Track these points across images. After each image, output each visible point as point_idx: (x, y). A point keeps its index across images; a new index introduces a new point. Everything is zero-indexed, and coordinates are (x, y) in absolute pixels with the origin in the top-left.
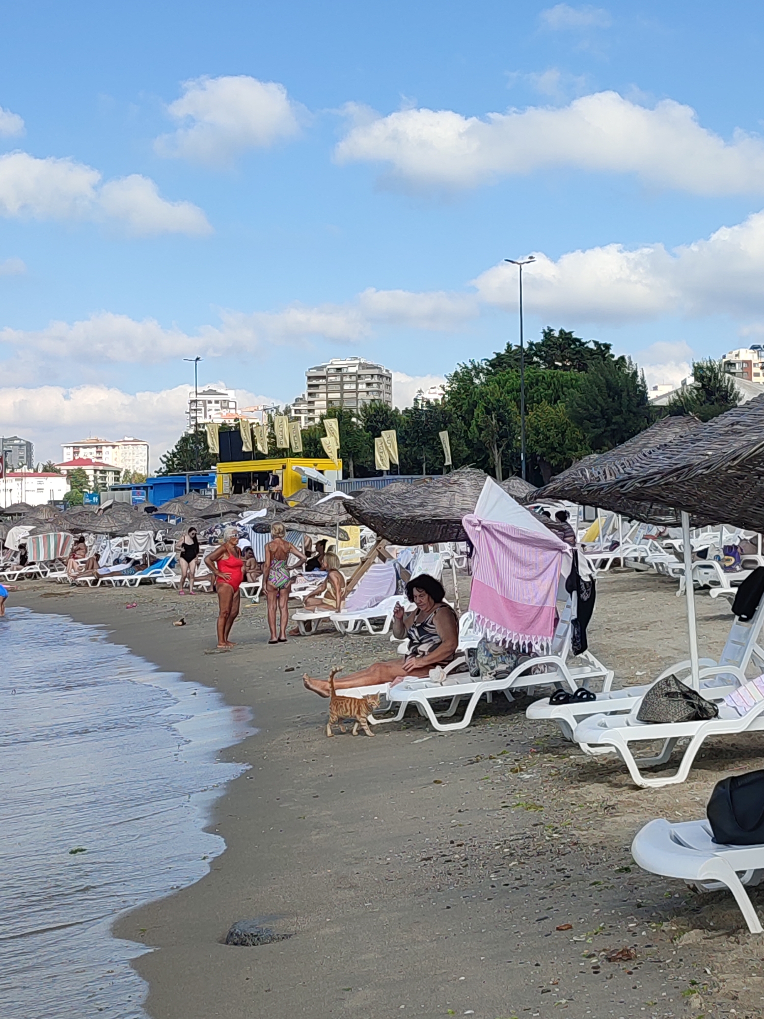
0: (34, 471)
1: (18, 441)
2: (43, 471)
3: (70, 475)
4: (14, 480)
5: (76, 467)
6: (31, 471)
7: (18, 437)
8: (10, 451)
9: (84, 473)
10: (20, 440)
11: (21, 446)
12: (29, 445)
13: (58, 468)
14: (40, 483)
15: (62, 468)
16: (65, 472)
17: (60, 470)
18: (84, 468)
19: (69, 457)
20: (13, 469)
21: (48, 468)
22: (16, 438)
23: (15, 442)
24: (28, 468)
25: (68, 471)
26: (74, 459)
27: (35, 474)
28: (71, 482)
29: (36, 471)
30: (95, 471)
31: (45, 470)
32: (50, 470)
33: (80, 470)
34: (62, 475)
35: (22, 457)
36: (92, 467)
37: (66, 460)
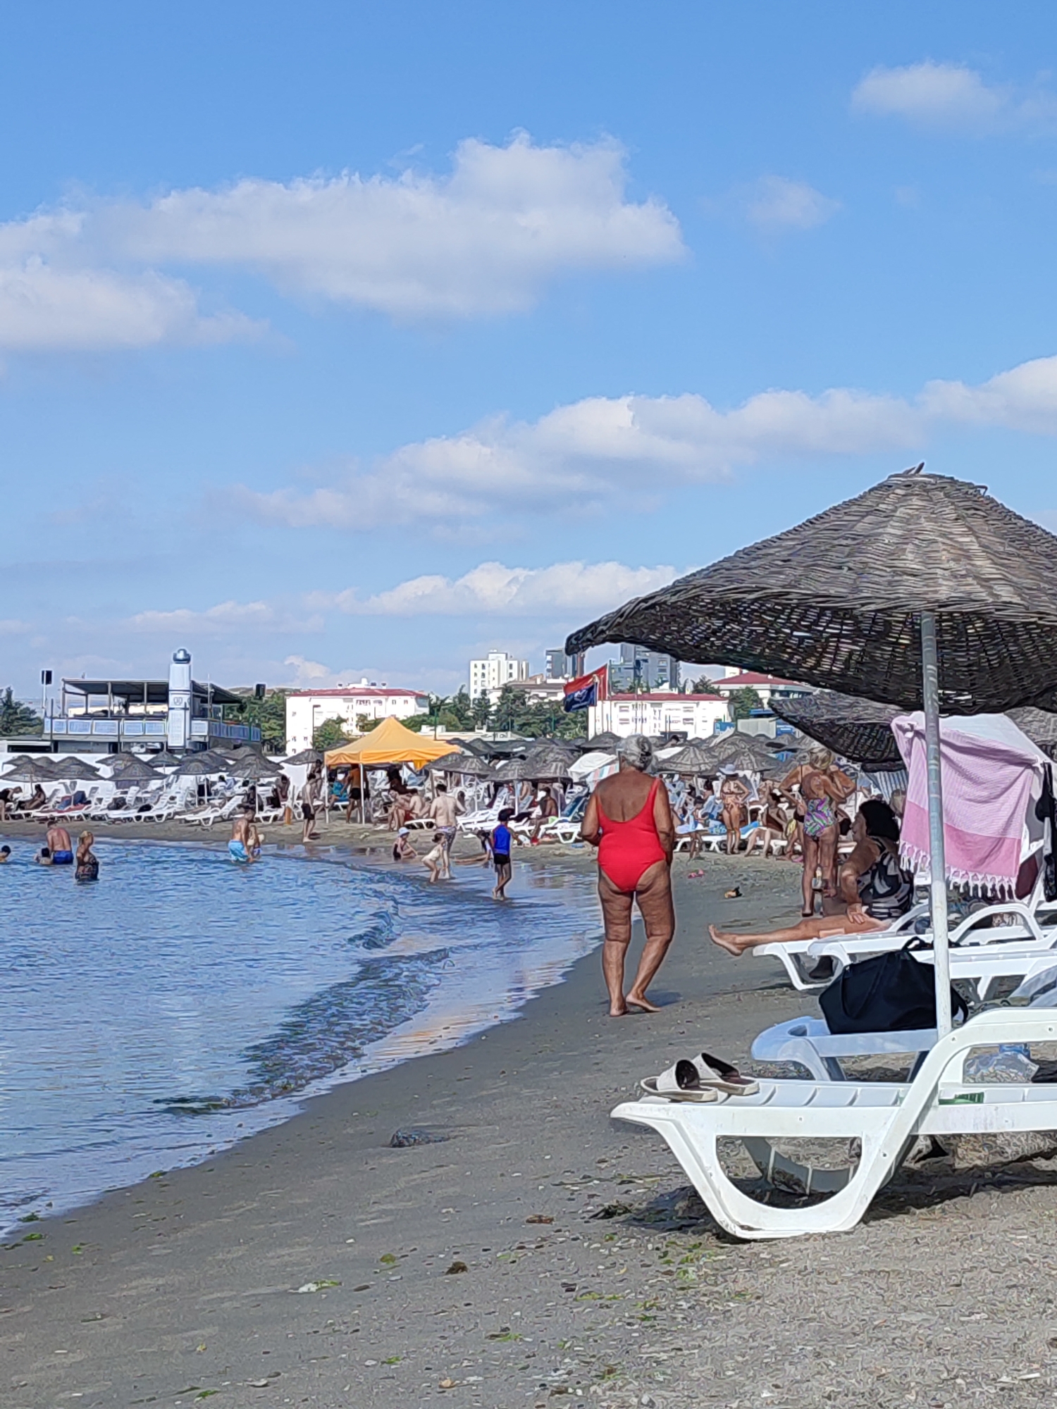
0: (680, 692)
2: (693, 692)
3: (733, 699)
4: (649, 705)
5: (743, 686)
6: (675, 691)
8: (646, 661)
9: (756, 695)
13: (716, 686)
14: (687, 710)
15: (722, 686)
16: (727, 694)
17: (717, 691)
18: (755, 686)
20: (648, 689)
21: (700, 688)
24: (671, 687)
25: (731, 691)
27: (682, 696)
28: (736, 709)
29: (682, 691)
30: (773, 692)
31: (697, 690)
32: (704, 691)
33: (749, 690)
34: (723, 698)
35: (664, 670)
36: (768, 686)
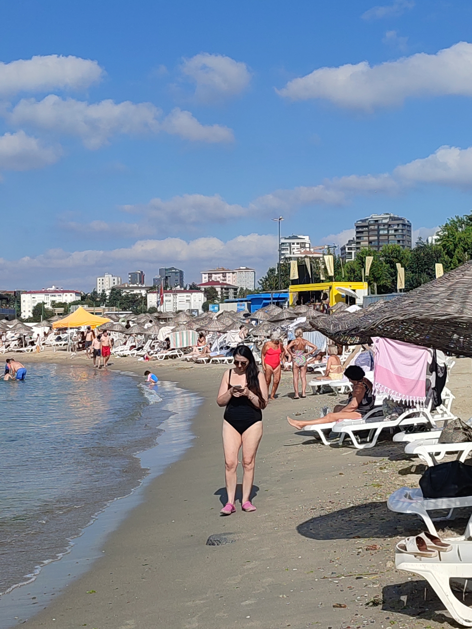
1: (174, 270)
3: (206, 292)
4: (172, 295)
5: (210, 286)
6: (183, 289)
7: (175, 267)
9: (215, 290)
10: (176, 269)
11: (176, 273)
12: (181, 273)
14: (187, 296)
16: (203, 289)
18: (215, 286)
19: (205, 280)
20: (171, 288)
22: (173, 268)
23: (173, 270)
24: (181, 287)
25: (205, 288)
26: (209, 280)
27: (185, 291)
28: (207, 295)
29: (185, 289)
30: (222, 288)
31: (191, 288)
32: (194, 288)
33: (213, 288)
34: (201, 292)
35: (177, 280)
36: (220, 286)
37: (203, 282)
